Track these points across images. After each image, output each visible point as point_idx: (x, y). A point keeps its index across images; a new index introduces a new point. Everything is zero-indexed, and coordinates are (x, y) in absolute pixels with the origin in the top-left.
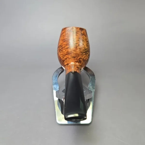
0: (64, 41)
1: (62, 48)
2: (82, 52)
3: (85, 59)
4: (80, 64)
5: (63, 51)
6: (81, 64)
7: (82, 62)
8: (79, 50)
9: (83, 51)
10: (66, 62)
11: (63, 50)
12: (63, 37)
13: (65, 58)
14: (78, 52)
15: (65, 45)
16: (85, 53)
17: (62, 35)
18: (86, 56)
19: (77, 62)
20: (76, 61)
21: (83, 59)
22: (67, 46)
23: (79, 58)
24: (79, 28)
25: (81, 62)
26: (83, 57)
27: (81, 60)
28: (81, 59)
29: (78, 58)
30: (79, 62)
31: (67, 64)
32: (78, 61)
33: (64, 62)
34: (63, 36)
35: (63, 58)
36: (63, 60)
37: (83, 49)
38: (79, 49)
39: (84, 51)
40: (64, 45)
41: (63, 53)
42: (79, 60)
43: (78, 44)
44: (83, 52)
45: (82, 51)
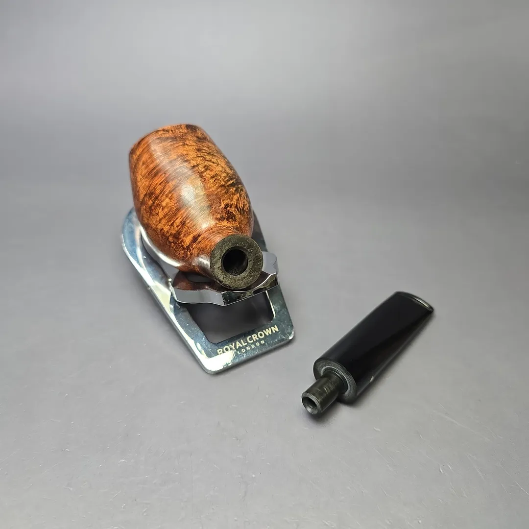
0: (156, 175)
1: (156, 198)
2: (224, 185)
3: (241, 205)
4: (235, 225)
5: (164, 204)
6: (237, 224)
7: (238, 216)
8: (212, 181)
9: (226, 182)
10: (189, 234)
11: (163, 201)
12: (147, 166)
13: (178, 221)
14: (213, 189)
15: (163, 184)
16: (235, 189)
17: (141, 163)
18: (240, 195)
19: (221, 219)
20: (219, 216)
21: (236, 207)
22: (170, 183)
23: (223, 206)
24: (183, 127)
25: (234, 216)
26: (234, 200)
27: (232, 210)
28: (231, 207)
29: (221, 208)
30: (228, 219)
31: (194, 237)
32: (225, 215)
33: (178, 239)
34: (143, 164)
35: (172, 225)
36: (173, 232)
37: (225, 177)
38: (212, 177)
39: (229, 183)
40: (160, 186)
41: (166, 210)
42: (227, 212)
43: (201, 166)
44: (228, 186)
45: (223, 183)
